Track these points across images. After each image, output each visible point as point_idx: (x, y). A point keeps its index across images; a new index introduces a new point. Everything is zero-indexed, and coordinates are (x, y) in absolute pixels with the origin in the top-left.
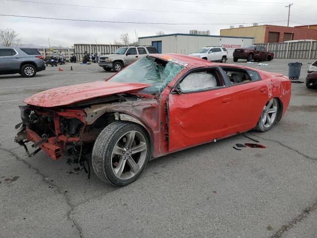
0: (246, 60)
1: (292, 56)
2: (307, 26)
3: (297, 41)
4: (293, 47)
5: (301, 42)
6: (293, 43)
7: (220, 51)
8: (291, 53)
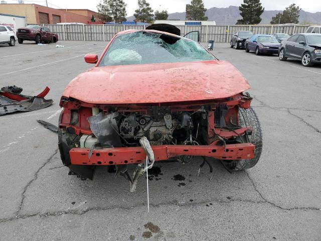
0: (34, 42)
1: (69, 37)
2: (65, 10)
3: (70, 24)
4: (68, 29)
5: (75, 25)
6: (67, 25)
7: (6, 30)
8: (68, 35)
